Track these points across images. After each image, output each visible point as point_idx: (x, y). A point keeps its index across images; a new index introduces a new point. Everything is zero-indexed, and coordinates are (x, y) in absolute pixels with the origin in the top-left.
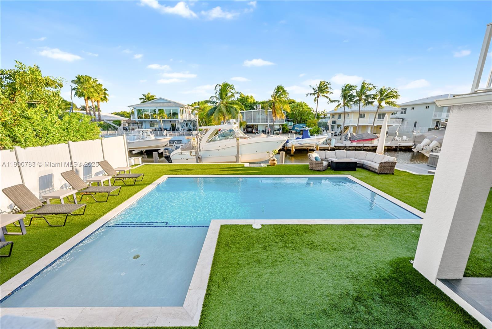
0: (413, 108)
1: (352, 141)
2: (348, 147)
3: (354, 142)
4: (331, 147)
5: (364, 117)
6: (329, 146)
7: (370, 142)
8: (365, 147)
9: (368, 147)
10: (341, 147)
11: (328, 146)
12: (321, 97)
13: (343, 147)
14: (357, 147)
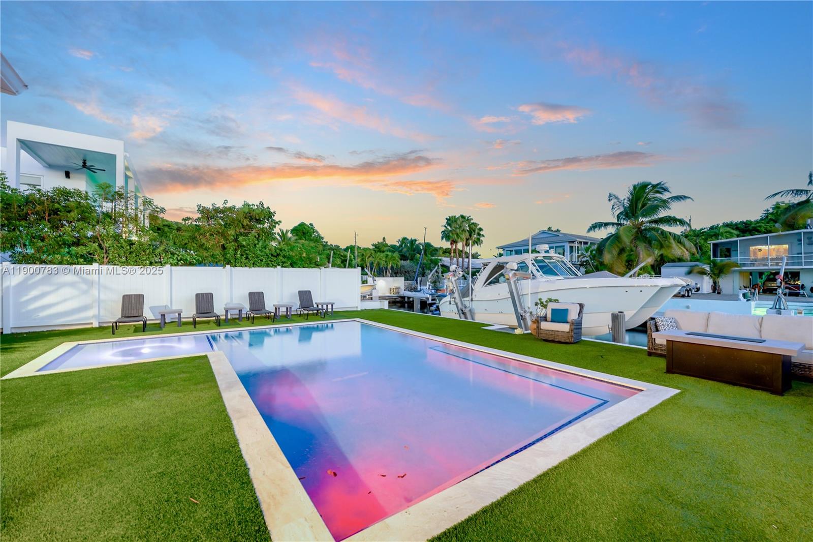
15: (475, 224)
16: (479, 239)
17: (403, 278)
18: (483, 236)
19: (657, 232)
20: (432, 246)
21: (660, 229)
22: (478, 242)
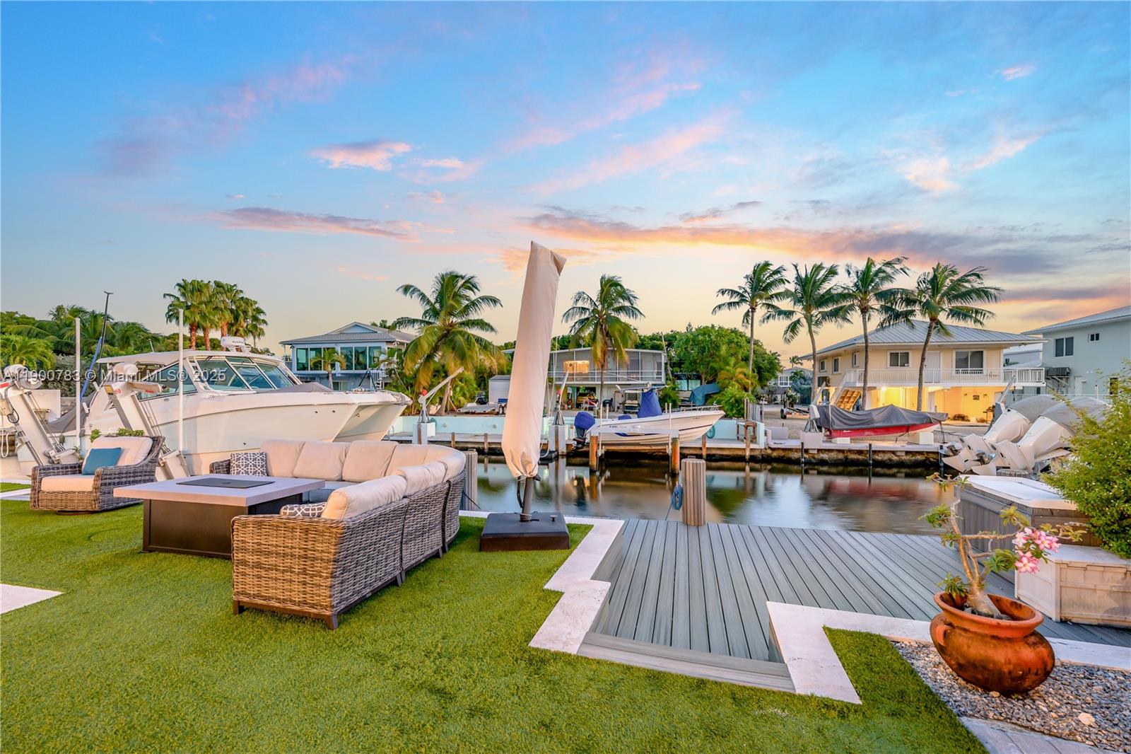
0: (1095, 337)
1: (834, 434)
2: (816, 452)
3: (840, 436)
4: (751, 449)
5: (908, 363)
6: (748, 446)
7: (906, 437)
8: (881, 455)
9: (894, 453)
10: (790, 450)
11: (742, 446)
12: (761, 312)
13: (797, 450)
14: (850, 451)
15: (247, 302)
16: (255, 327)
17: (59, 391)
18: (264, 322)
19: (463, 336)
20: (145, 331)
21: (466, 333)
22: (255, 331)
